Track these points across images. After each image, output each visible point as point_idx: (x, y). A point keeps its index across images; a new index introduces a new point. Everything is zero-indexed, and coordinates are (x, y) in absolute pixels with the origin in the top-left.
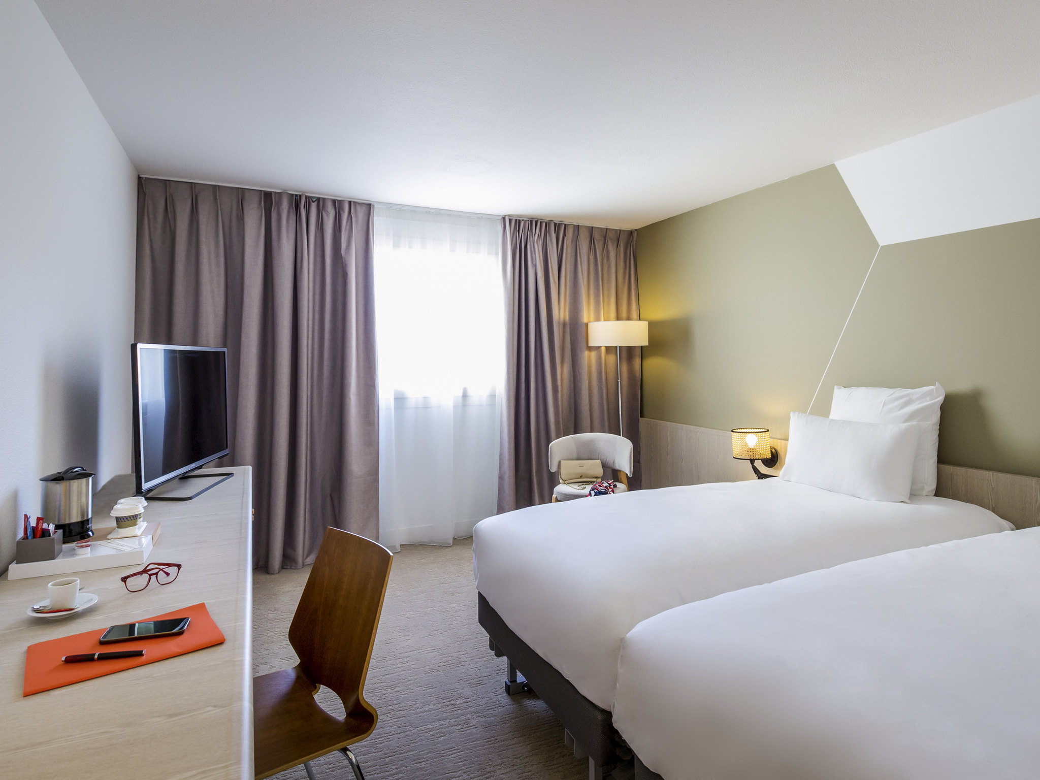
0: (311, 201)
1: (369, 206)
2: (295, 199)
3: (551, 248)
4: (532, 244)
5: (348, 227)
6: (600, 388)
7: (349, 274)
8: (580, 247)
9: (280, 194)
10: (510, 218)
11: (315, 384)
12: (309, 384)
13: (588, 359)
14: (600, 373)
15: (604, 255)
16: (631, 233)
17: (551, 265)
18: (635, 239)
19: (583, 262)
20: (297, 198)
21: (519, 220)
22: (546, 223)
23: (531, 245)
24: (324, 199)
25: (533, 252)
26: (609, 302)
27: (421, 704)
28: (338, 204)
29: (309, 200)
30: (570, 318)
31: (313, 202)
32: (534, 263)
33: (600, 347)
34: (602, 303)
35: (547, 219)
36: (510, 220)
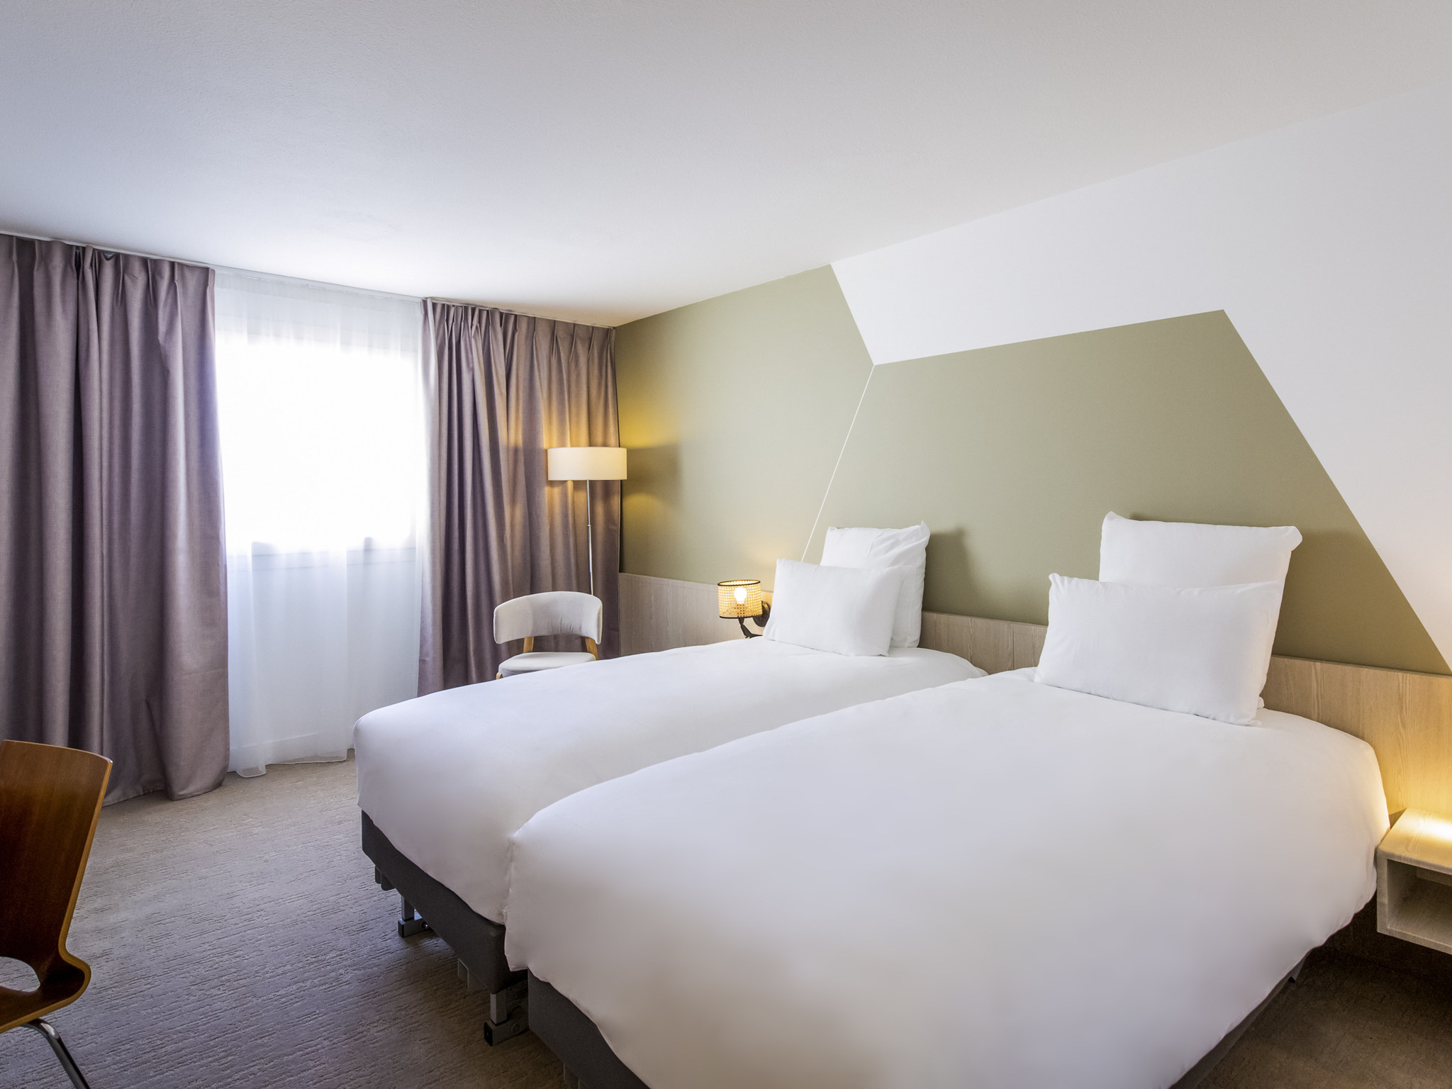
0: (103, 257)
1: (205, 273)
2: (76, 253)
3: (495, 345)
4: (468, 339)
5: (169, 301)
6: (566, 536)
7: (171, 371)
8: (538, 347)
9: (49, 245)
10: (434, 301)
11: (116, 536)
12: (105, 537)
13: (549, 498)
14: (565, 515)
15: (570, 360)
16: (607, 332)
17: (496, 370)
18: (613, 339)
19: (541, 368)
20: (78, 251)
21: (448, 306)
22: (488, 311)
23: (465, 340)
24: (127, 257)
25: (469, 351)
26: (578, 422)
27: (274, 967)
28: (151, 266)
29: (100, 257)
30: (524, 442)
31: (108, 259)
32: (471, 366)
33: (566, 481)
34: (568, 423)
35: (490, 306)
36: (434, 305)
